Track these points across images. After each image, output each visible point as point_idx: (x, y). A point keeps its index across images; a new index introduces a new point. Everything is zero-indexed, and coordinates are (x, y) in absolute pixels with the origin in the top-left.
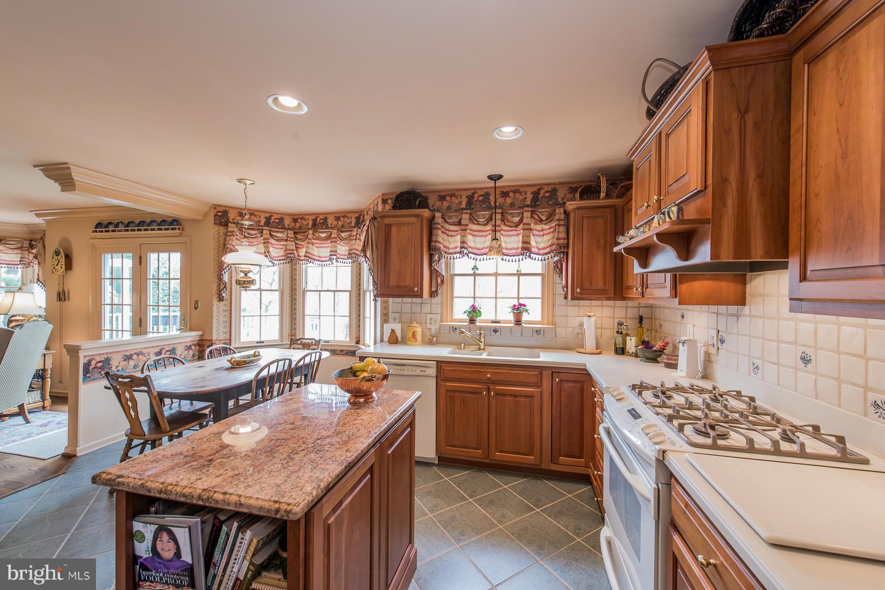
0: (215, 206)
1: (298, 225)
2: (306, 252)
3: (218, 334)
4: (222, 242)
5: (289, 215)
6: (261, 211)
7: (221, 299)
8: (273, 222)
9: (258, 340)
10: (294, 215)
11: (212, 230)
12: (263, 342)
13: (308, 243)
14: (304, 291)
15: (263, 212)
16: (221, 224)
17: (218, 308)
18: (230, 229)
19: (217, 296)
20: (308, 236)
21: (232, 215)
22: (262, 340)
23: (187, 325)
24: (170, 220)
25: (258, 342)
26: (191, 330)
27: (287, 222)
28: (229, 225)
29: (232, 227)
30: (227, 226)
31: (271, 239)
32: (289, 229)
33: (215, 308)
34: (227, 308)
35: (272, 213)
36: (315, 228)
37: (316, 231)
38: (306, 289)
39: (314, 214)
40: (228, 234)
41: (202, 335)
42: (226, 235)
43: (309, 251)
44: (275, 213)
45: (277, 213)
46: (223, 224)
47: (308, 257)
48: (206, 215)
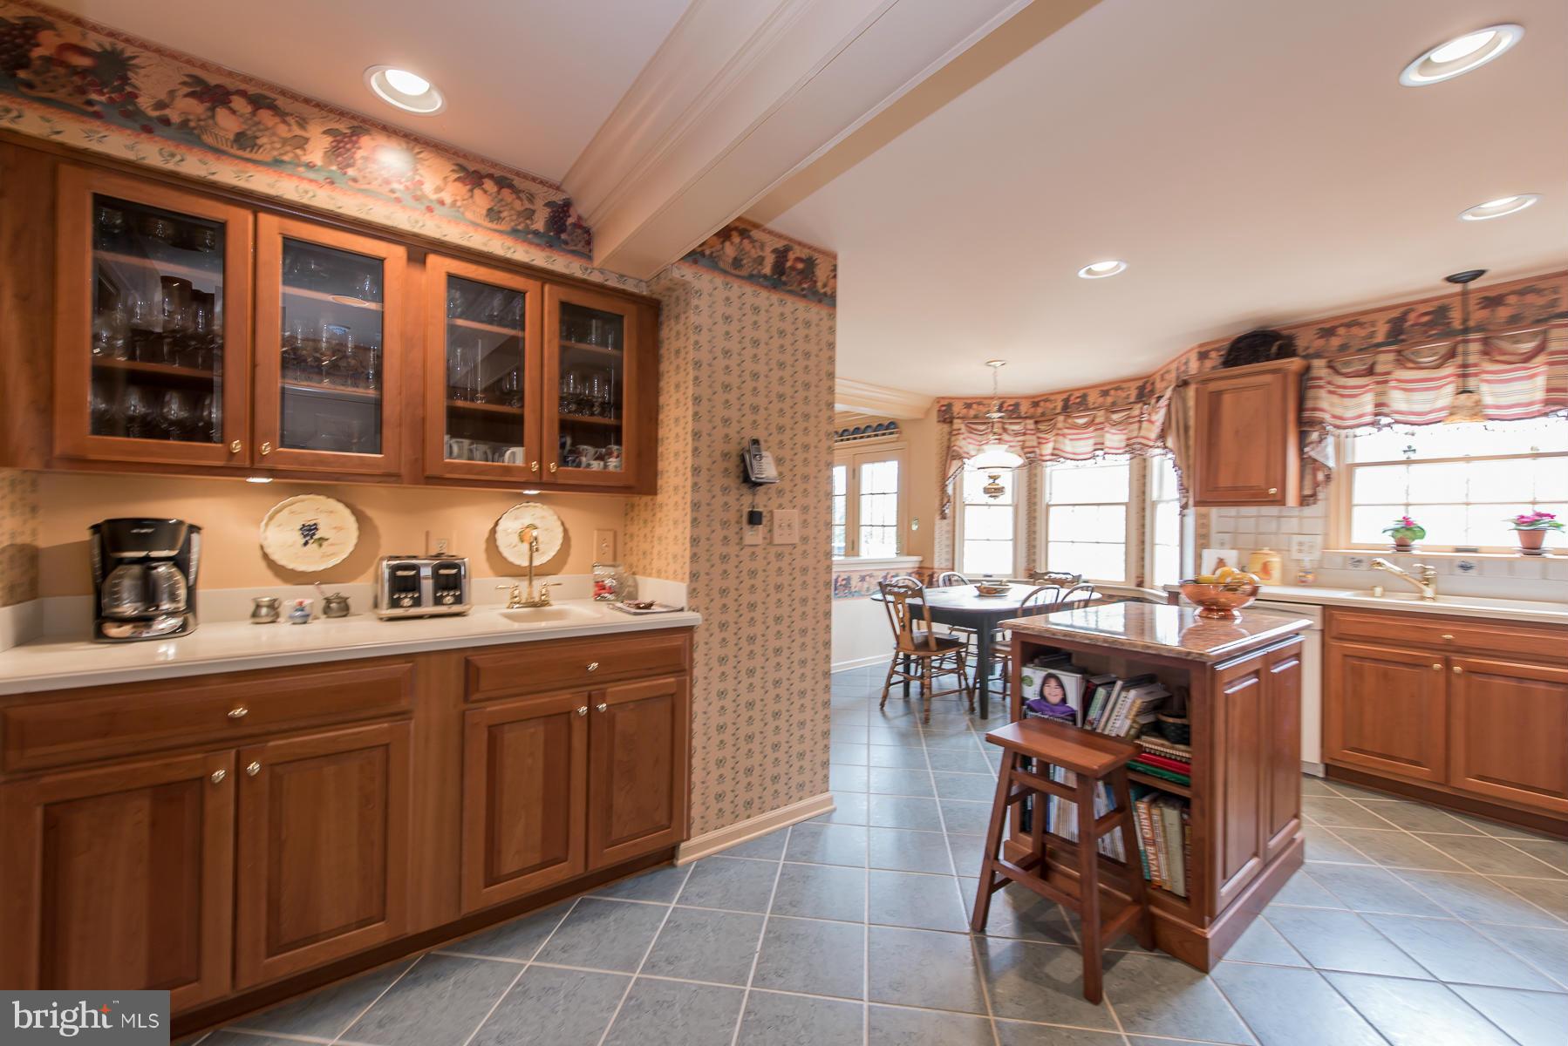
0: (939, 399)
1: (1040, 410)
2: (1054, 449)
3: (939, 561)
4: (946, 444)
5: (1026, 398)
6: (990, 397)
7: (944, 517)
8: (1005, 410)
10: (1034, 397)
11: (936, 430)
13: (1057, 434)
14: (1048, 508)
15: (993, 398)
16: (944, 421)
17: (941, 527)
18: (955, 427)
19: (939, 512)
20: (1056, 424)
21: (958, 408)
23: (905, 548)
24: (886, 423)
26: (909, 554)
27: (1024, 408)
28: (955, 421)
29: (958, 424)
30: (951, 422)
31: (1004, 434)
32: (1026, 418)
33: (937, 527)
34: (950, 528)
35: (1007, 397)
36: (1066, 412)
37: (1069, 417)
38: (1049, 502)
39: (1065, 392)
40: (955, 432)
41: (921, 562)
42: (950, 433)
43: (1057, 447)
45: (1012, 397)
46: (948, 420)
47: (1056, 455)
48: (928, 412)
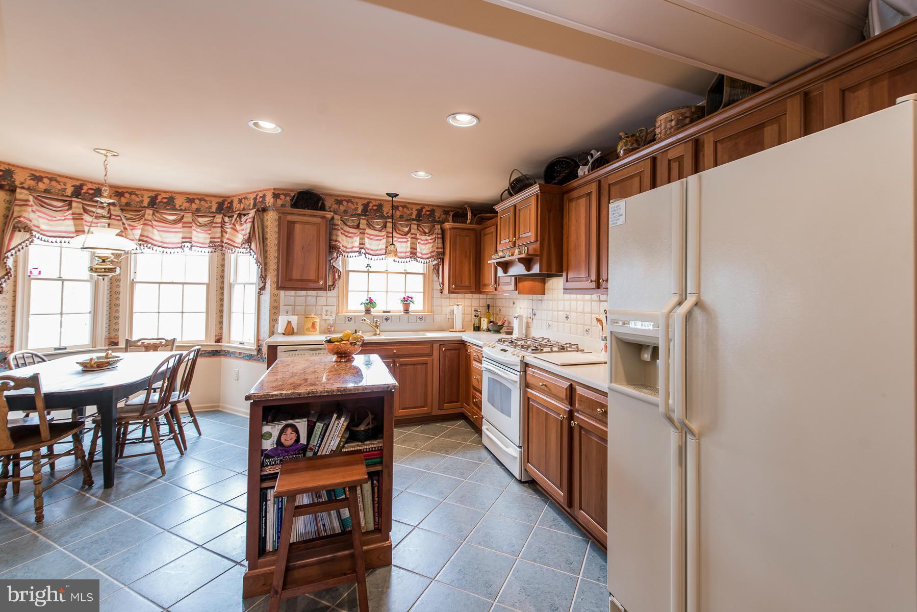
1: (124, 200)
2: (141, 235)
5: (110, 186)
6: (67, 177)
8: (85, 193)
9: (57, 346)
10: (118, 187)
12: (65, 349)
13: (144, 224)
14: (133, 283)
15: (70, 178)
18: (21, 197)
20: (143, 215)
21: (21, 178)
22: (63, 345)
25: (56, 349)
28: (19, 191)
29: (25, 194)
31: (85, 214)
35: (85, 181)
36: (153, 208)
37: (157, 212)
38: (135, 280)
39: (153, 191)
43: (145, 234)
44: (88, 182)
45: (91, 182)
46: (6, 188)
47: (143, 241)
